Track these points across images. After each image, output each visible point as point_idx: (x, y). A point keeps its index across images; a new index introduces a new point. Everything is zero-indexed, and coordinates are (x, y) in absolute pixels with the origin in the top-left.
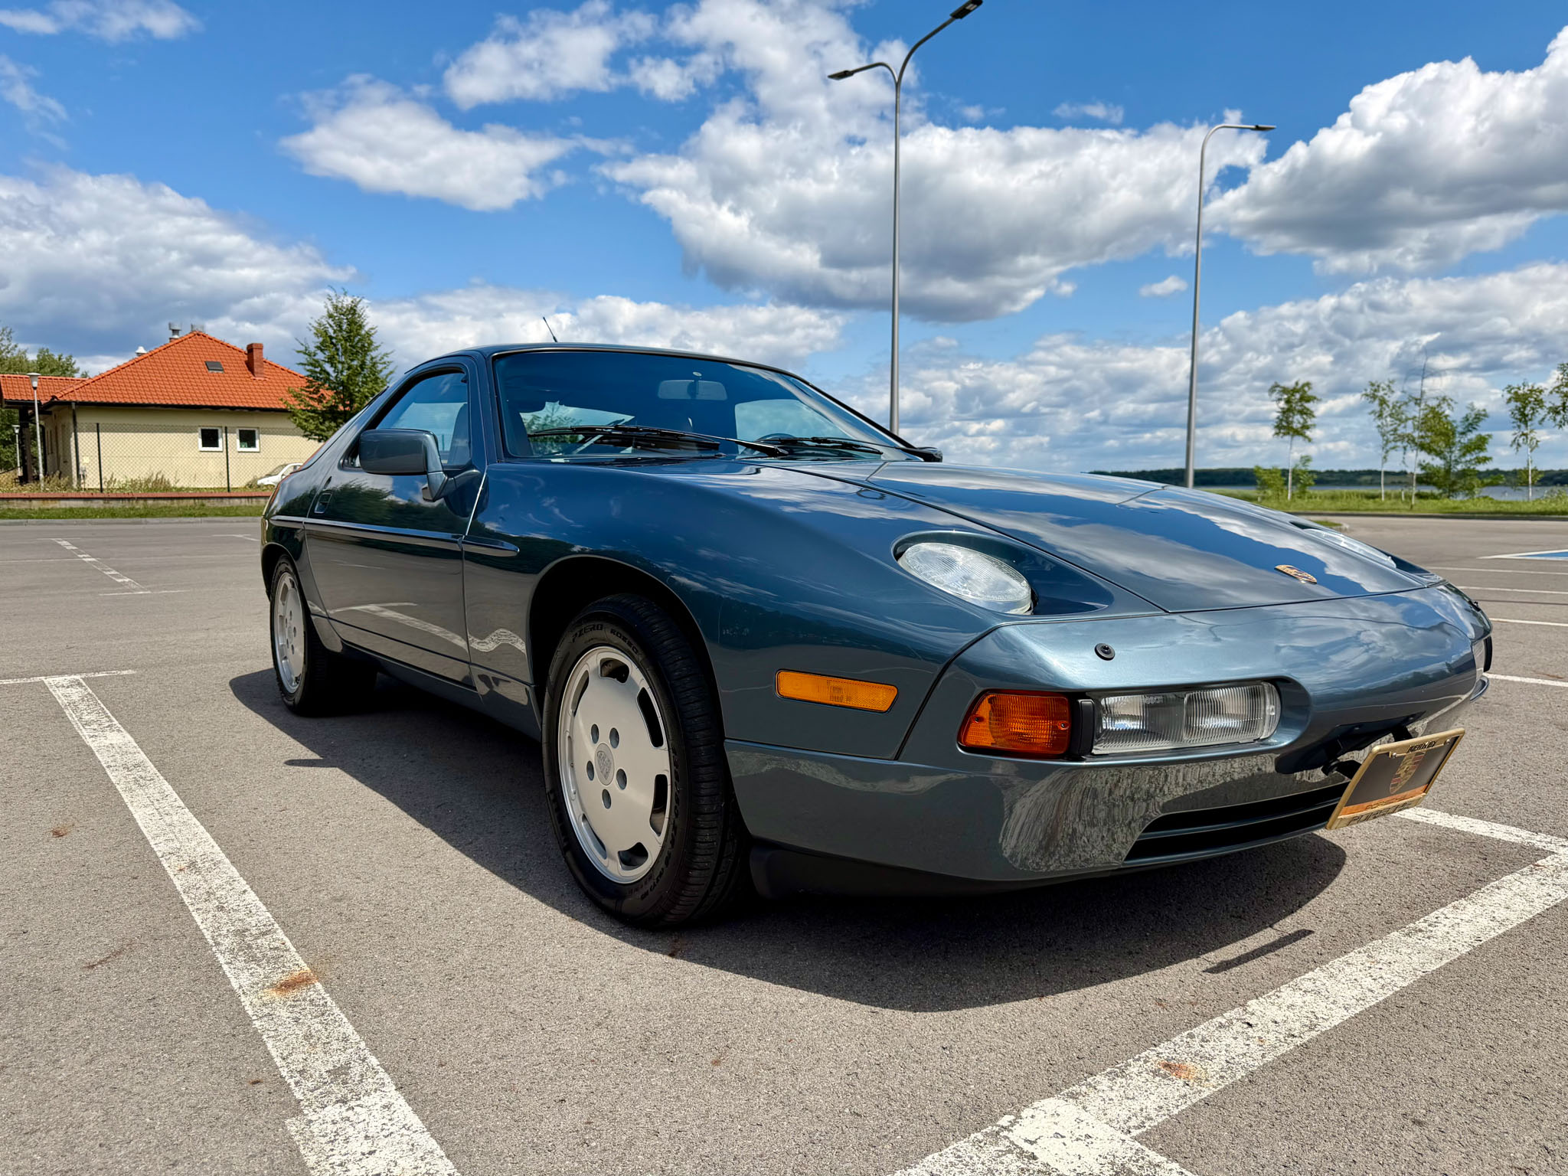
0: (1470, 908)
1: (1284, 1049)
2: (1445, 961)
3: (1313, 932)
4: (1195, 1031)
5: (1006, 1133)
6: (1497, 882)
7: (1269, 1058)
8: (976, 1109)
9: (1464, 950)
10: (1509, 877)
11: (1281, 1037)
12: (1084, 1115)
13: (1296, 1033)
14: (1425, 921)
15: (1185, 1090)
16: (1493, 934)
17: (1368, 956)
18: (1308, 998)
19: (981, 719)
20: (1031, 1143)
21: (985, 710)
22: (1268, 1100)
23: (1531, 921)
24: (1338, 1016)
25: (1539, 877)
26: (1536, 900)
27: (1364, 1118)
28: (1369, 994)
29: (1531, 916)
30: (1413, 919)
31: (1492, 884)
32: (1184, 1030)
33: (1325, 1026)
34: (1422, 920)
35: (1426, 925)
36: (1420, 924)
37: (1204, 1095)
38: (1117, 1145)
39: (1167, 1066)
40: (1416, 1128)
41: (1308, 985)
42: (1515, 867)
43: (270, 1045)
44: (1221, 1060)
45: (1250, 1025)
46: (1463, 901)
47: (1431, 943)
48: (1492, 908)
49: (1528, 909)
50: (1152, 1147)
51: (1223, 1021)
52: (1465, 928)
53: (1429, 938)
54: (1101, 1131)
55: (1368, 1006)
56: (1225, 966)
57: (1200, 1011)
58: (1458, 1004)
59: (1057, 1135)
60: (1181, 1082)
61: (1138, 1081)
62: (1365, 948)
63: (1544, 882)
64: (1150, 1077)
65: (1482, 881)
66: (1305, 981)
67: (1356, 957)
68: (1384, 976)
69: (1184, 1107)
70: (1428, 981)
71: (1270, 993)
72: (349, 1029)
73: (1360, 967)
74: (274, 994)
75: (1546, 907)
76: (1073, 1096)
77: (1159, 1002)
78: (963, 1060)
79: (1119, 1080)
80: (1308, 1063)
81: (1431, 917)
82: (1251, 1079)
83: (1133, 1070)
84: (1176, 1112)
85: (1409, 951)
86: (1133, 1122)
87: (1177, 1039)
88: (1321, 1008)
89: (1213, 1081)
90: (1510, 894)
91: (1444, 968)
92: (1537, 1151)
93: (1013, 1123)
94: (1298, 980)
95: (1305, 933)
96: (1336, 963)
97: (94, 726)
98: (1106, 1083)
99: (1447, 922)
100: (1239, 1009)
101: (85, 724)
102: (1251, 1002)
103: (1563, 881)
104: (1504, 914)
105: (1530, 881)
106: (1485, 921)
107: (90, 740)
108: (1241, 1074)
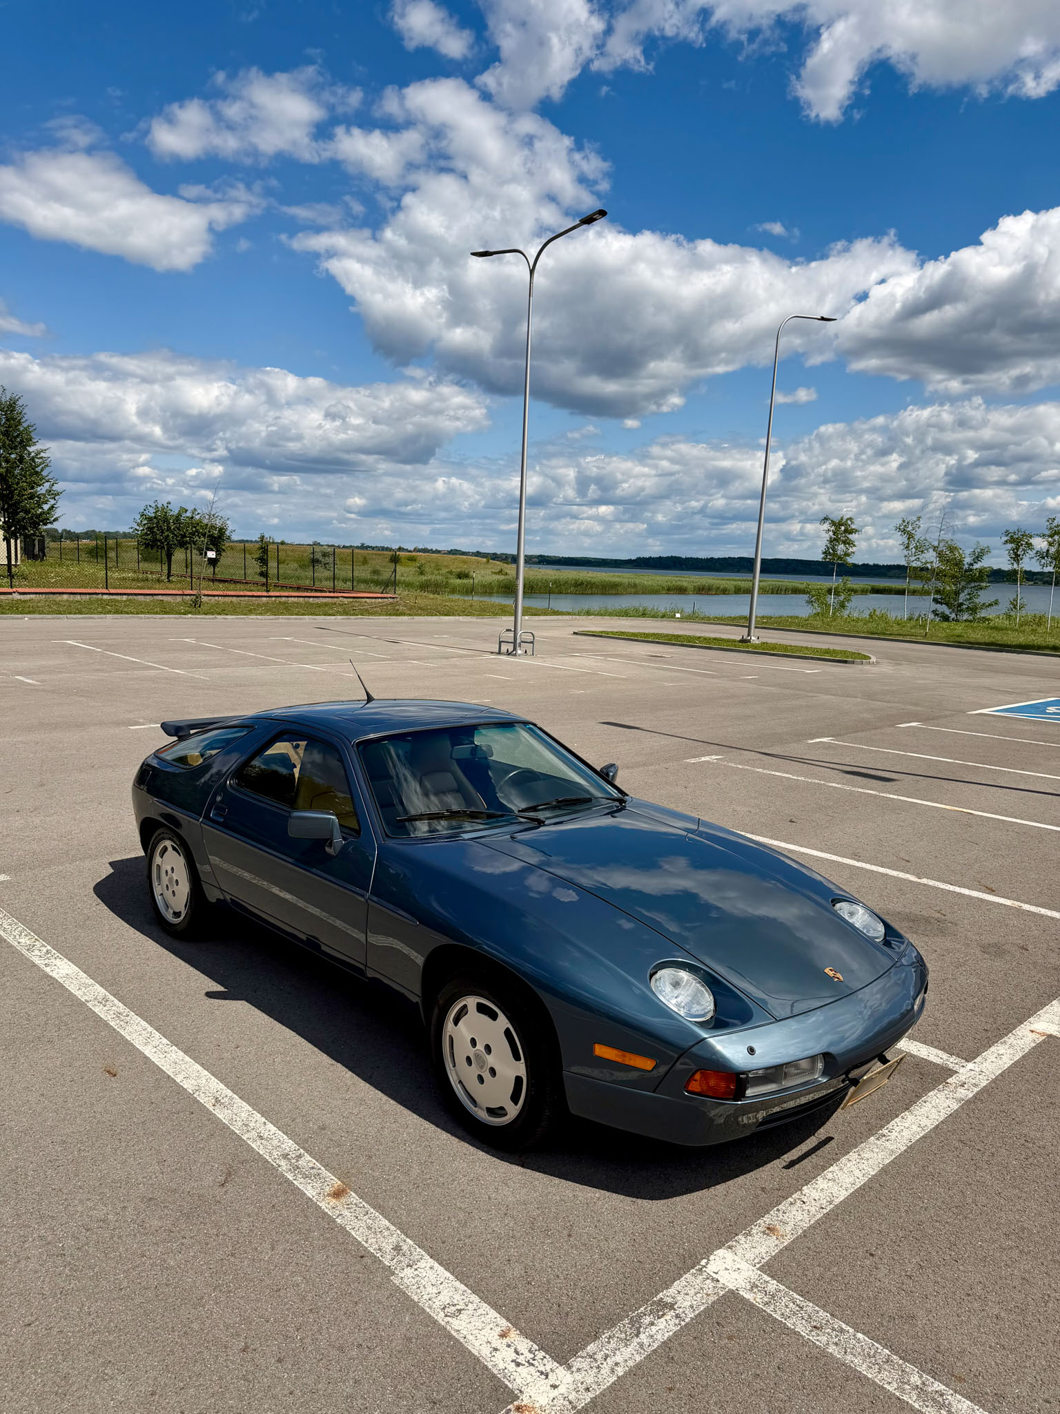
0: (910, 1117)
1: (819, 1216)
2: (893, 1157)
3: (833, 1138)
4: (780, 1207)
5: (704, 1269)
6: (925, 1097)
7: (812, 1222)
8: (690, 1257)
9: (903, 1148)
10: (931, 1093)
11: (818, 1209)
12: (736, 1258)
13: (823, 1206)
14: (887, 1129)
15: (777, 1242)
16: (918, 1137)
17: (859, 1154)
18: (830, 1184)
19: (696, 1081)
20: (716, 1273)
21: (698, 1076)
22: (811, 1246)
23: (937, 1127)
24: (842, 1195)
25: (946, 1092)
26: (942, 1111)
27: (850, 1253)
28: (857, 1180)
29: (938, 1123)
30: (882, 1127)
31: (923, 1099)
32: (775, 1207)
33: (837, 1201)
34: (885, 1128)
35: (887, 1131)
36: (885, 1131)
37: (785, 1244)
38: (751, 1273)
39: (768, 1228)
41: (830, 1176)
42: (936, 1085)
43: (353, 1233)
44: (791, 1224)
45: (804, 1203)
46: (907, 1113)
47: (888, 1144)
48: (920, 1118)
49: (937, 1118)
50: (765, 1273)
51: (792, 1200)
52: (905, 1133)
53: (887, 1140)
54: (744, 1266)
55: (856, 1188)
56: (791, 1164)
57: (783, 1193)
58: (896, 1185)
59: (726, 1269)
60: (775, 1237)
61: (756, 1238)
62: (857, 1149)
63: (948, 1096)
64: (761, 1235)
65: (919, 1097)
66: (828, 1173)
67: (853, 1155)
68: (865, 1168)
69: (777, 1251)
70: (884, 1171)
71: (813, 1182)
72: (387, 1223)
73: (854, 1162)
74: (334, 1201)
75: (946, 1116)
76: (730, 1247)
77: (763, 1189)
78: (679, 1229)
79: (749, 1237)
80: (828, 1225)
81: (890, 1126)
82: (805, 1234)
83: (754, 1231)
84: (773, 1254)
85: (878, 1150)
86: (756, 1261)
87: (772, 1212)
88: (835, 1190)
89: (788, 1236)
90: (930, 1106)
91: (892, 1161)
93: (707, 1264)
94: (825, 1172)
95: (830, 1139)
96: (844, 1160)
97: (36, 952)
98: (743, 1239)
99: (897, 1129)
100: (799, 1193)
101: (28, 950)
102: (804, 1188)
103: (958, 1095)
104: (924, 1122)
105: (941, 1096)
106: (915, 1128)
107: (48, 970)
108: (800, 1231)
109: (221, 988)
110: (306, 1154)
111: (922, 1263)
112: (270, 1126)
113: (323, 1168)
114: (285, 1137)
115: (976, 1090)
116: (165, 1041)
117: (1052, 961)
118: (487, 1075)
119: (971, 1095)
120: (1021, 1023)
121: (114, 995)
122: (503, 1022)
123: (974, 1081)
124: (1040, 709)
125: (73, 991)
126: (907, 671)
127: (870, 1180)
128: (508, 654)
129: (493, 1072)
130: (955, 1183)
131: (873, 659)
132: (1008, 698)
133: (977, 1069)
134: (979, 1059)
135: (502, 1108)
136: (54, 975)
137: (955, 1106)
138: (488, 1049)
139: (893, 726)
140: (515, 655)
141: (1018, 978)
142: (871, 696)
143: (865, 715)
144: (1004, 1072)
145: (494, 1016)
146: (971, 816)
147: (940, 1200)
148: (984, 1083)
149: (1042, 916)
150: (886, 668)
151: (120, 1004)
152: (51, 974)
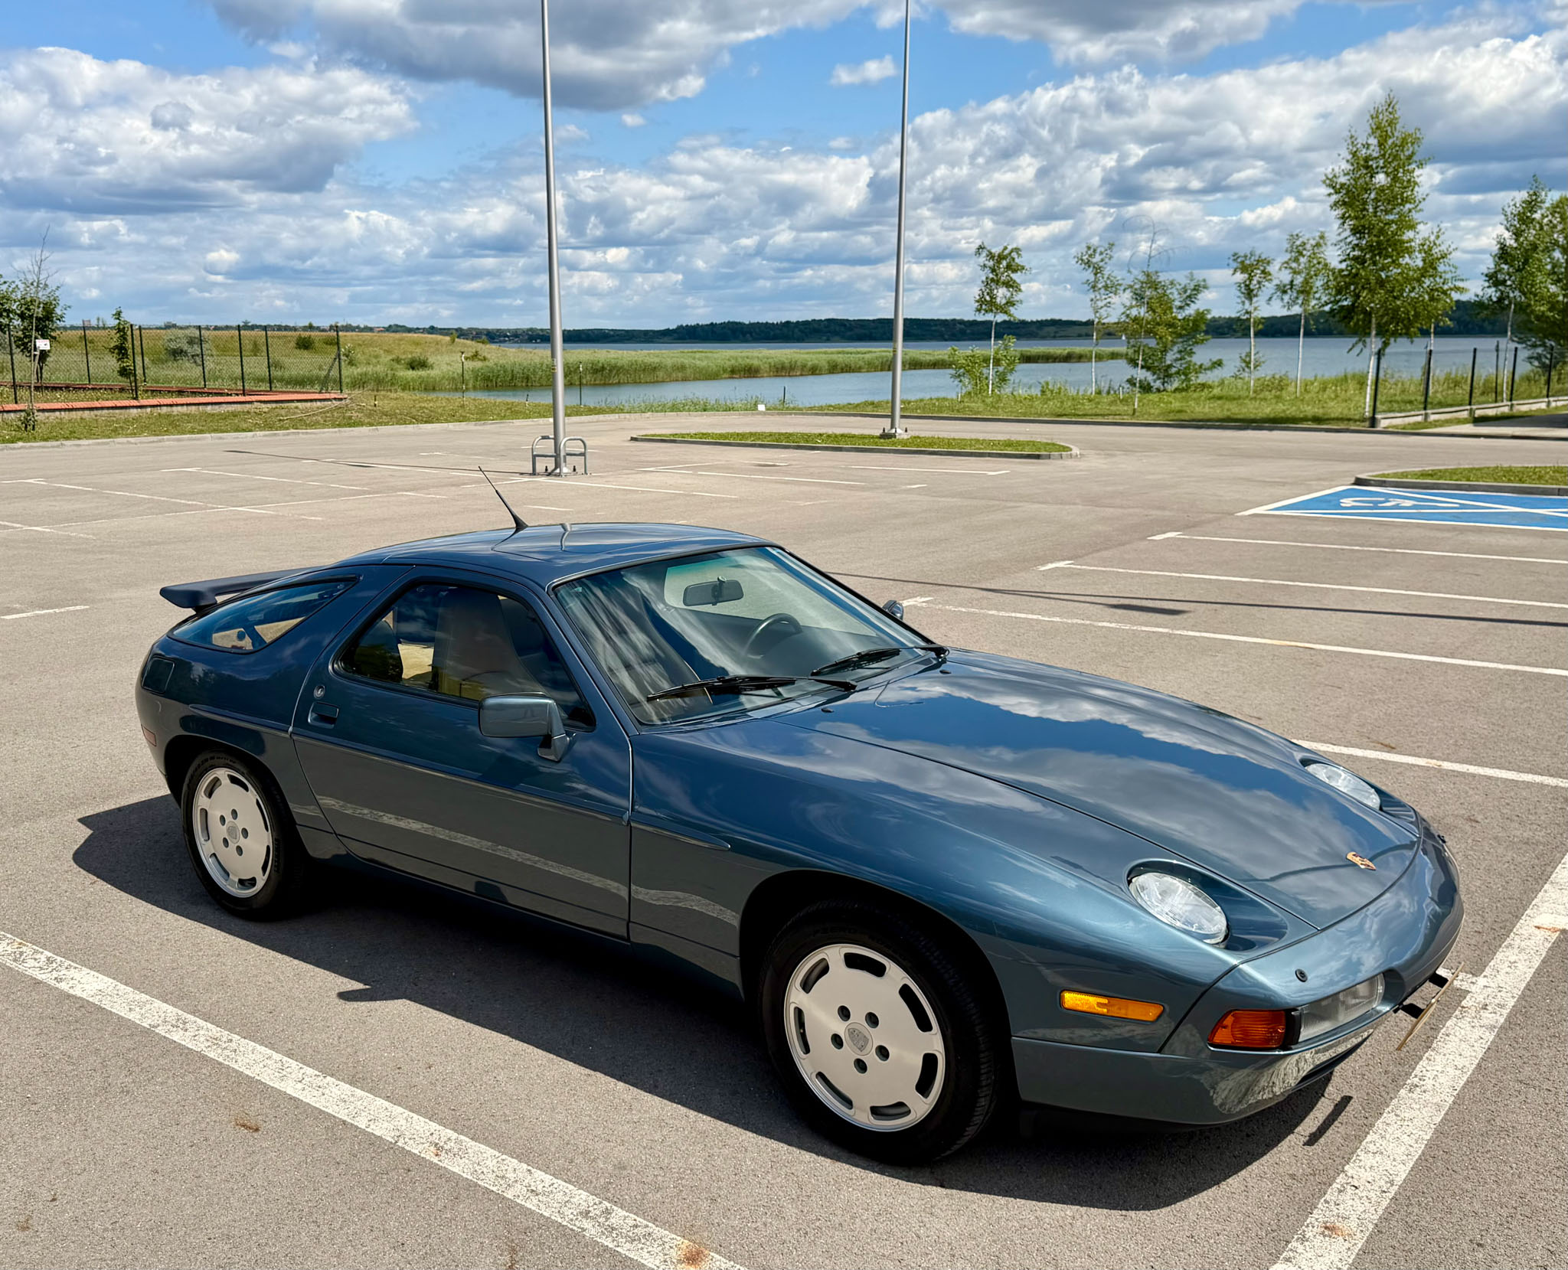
0: (1438, 1058)
1: (1385, 1203)
2: (1443, 1113)
3: (1350, 1098)
4: (1327, 1197)
6: (1444, 1029)
7: (1380, 1212)
9: (1451, 1100)
10: (1449, 1023)
11: (1378, 1193)
13: (1385, 1189)
14: (1416, 1076)
15: (1347, 1245)
16: (1462, 1083)
17: (1397, 1115)
18: (1378, 1158)
19: (1225, 1027)
21: (1229, 1021)
22: (1394, 1243)
23: (1479, 1066)
24: (1402, 1173)
25: (1469, 1020)
26: (1475, 1044)
27: (1451, 1247)
28: (1411, 1149)
29: (1477, 1061)
30: (1408, 1075)
31: (1442, 1031)
32: (1320, 1198)
33: (1399, 1180)
34: (1413, 1075)
35: (1417, 1079)
36: (1414, 1080)
37: (1359, 1246)
39: (1326, 1228)
40: (1481, 1249)
41: (1372, 1148)
42: (1450, 1011)
44: (1354, 1217)
45: (1356, 1188)
46: (1430, 1052)
47: (1427, 1096)
48: (1451, 1057)
49: (1473, 1054)
51: (1339, 1187)
52: (1442, 1079)
53: (1424, 1092)
55: (1415, 1159)
56: (1313, 1139)
57: (1322, 1180)
58: (1465, 1149)
60: (1341, 1239)
61: (1317, 1243)
62: (1390, 1108)
63: (1473, 1024)
64: (1322, 1238)
66: (1368, 1146)
67: (1388, 1116)
68: (1414, 1132)
69: (1353, 1257)
70: (1440, 1132)
71: (1354, 1158)
73: (1395, 1127)
75: (1484, 1050)
76: (1288, 1260)
77: (1293, 1176)
79: (1306, 1243)
80: (1403, 1213)
81: (1417, 1071)
82: (1378, 1230)
83: (1309, 1235)
84: (1351, 1262)
85: (1418, 1107)
87: (1320, 1206)
88: (1388, 1164)
89: (1359, 1235)
90: (1457, 1040)
91: (1445, 1119)
92: (1545, 1252)
94: (1364, 1143)
95: (1347, 1100)
96: (1379, 1123)
97: (31, 963)
98: (1300, 1249)
99: (1428, 1074)
100: (1342, 1175)
101: (15, 960)
102: (1346, 1168)
103: (1484, 1022)
104: (1460, 1062)
105: (1464, 1024)
106: (1451, 1071)
107: (63, 986)
108: (1371, 1227)
109: (357, 986)
110: (615, 1208)
111: (1550, 1248)
112: (539, 1174)
113: (650, 1224)
114: (571, 1187)
115: (1505, 1012)
116: (310, 1071)
117: (1518, 833)
118: (871, 1058)
119: (1502, 1020)
120: (1518, 918)
121: (193, 1013)
122: (896, 976)
123: (1497, 1001)
124: (1332, 502)
125: (122, 1014)
126: (1127, 464)
127: (1429, 1146)
128: (549, 474)
129: (883, 1053)
130: (1540, 1137)
131: (1076, 451)
132: (1281, 491)
133: (1492, 985)
134: (1488, 971)
135: (901, 1104)
136: (77, 992)
137: (1490, 1037)
138: (872, 1020)
139: (1144, 538)
140: (559, 475)
141: (1485, 859)
142: (1093, 501)
143: (1100, 528)
144: (1528, 984)
145: (878, 970)
146: (1312, 652)
147: (1532, 1162)
148: (1511, 1003)
149: (1474, 776)
150: (1095, 462)
151: (209, 1025)
152: (71, 992)
